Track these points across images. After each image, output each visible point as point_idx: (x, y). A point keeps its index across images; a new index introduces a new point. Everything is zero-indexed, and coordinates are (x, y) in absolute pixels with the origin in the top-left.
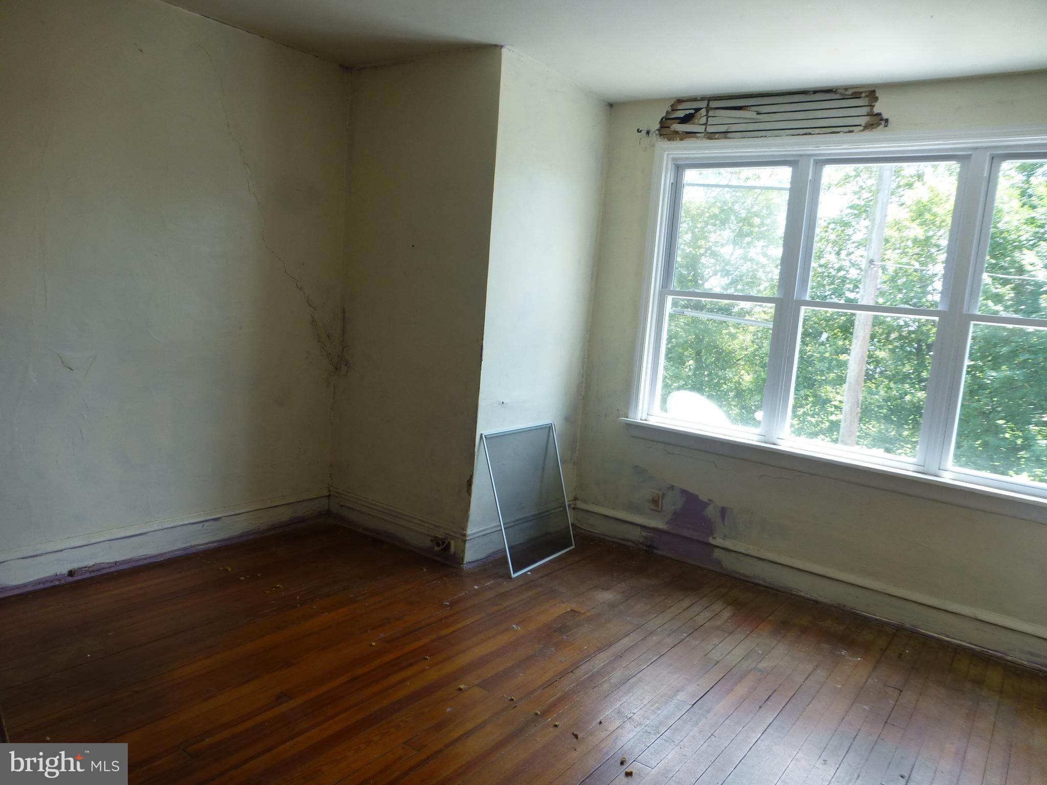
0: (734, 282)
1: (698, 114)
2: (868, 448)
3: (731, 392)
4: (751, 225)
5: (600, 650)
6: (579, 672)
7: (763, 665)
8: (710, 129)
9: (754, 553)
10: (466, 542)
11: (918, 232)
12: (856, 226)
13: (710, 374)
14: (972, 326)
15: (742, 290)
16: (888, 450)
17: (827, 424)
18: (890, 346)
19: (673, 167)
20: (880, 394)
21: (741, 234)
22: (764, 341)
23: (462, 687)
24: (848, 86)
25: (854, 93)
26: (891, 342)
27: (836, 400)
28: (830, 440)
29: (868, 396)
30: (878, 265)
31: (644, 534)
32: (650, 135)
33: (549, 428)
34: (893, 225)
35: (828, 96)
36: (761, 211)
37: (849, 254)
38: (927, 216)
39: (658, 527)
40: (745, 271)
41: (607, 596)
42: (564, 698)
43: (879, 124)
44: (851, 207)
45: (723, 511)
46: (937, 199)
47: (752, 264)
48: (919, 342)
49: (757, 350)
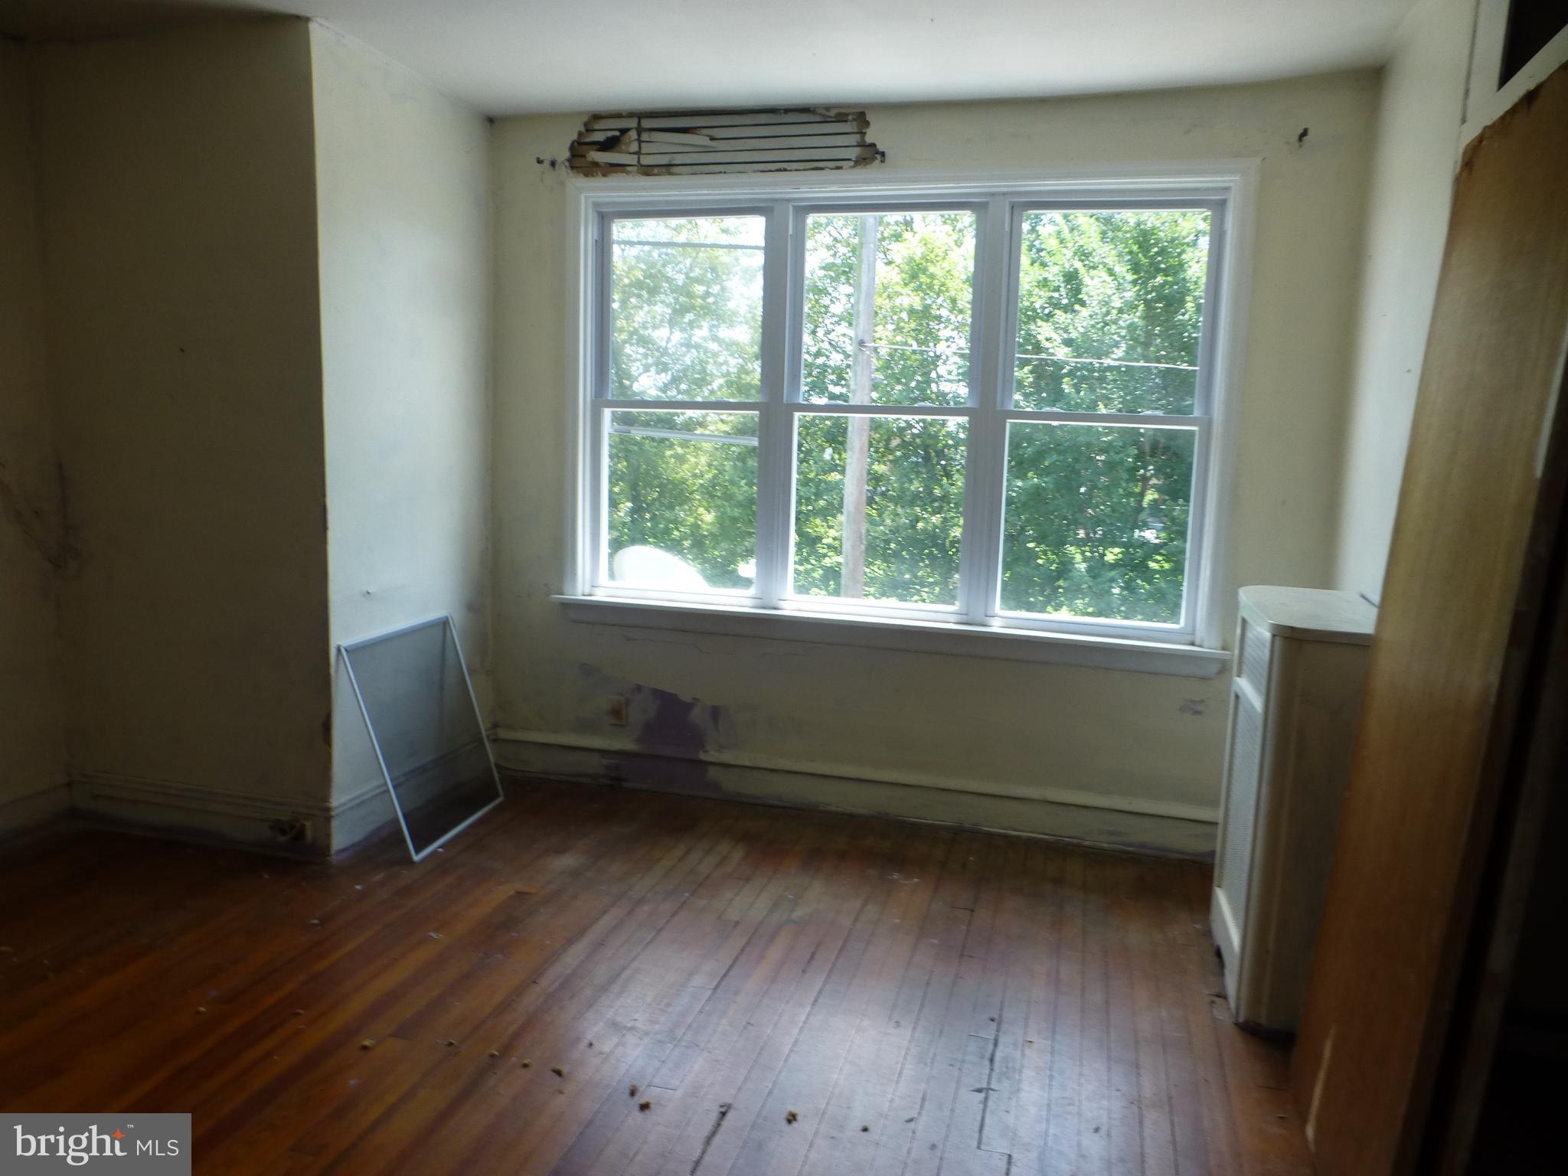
0: (676, 380)
1: (626, 139)
2: (876, 598)
3: (686, 539)
4: (690, 295)
5: (570, 941)
6: (544, 982)
7: (799, 913)
8: (645, 160)
9: (764, 764)
10: (333, 819)
11: (911, 299)
12: (834, 294)
13: (653, 518)
14: (1008, 426)
15: (686, 392)
16: (902, 598)
17: (821, 572)
18: (891, 457)
19: (596, 215)
20: (885, 523)
21: (679, 311)
22: (726, 463)
23: (367, 1043)
24: (829, 104)
25: (839, 114)
26: (891, 451)
27: (828, 537)
28: (826, 593)
29: (870, 527)
30: (870, 347)
31: (606, 762)
32: (557, 167)
33: (444, 623)
34: (882, 291)
35: (804, 117)
36: (704, 275)
37: (827, 333)
38: (923, 278)
39: (624, 748)
40: (689, 363)
41: (567, 861)
42: (530, 1023)
43: (874, 159)
44: (824, 268)
45: (715, 712)
46: (932, 256)
47: (698, 352)
48: (926, 448)
49: (715, 477)
